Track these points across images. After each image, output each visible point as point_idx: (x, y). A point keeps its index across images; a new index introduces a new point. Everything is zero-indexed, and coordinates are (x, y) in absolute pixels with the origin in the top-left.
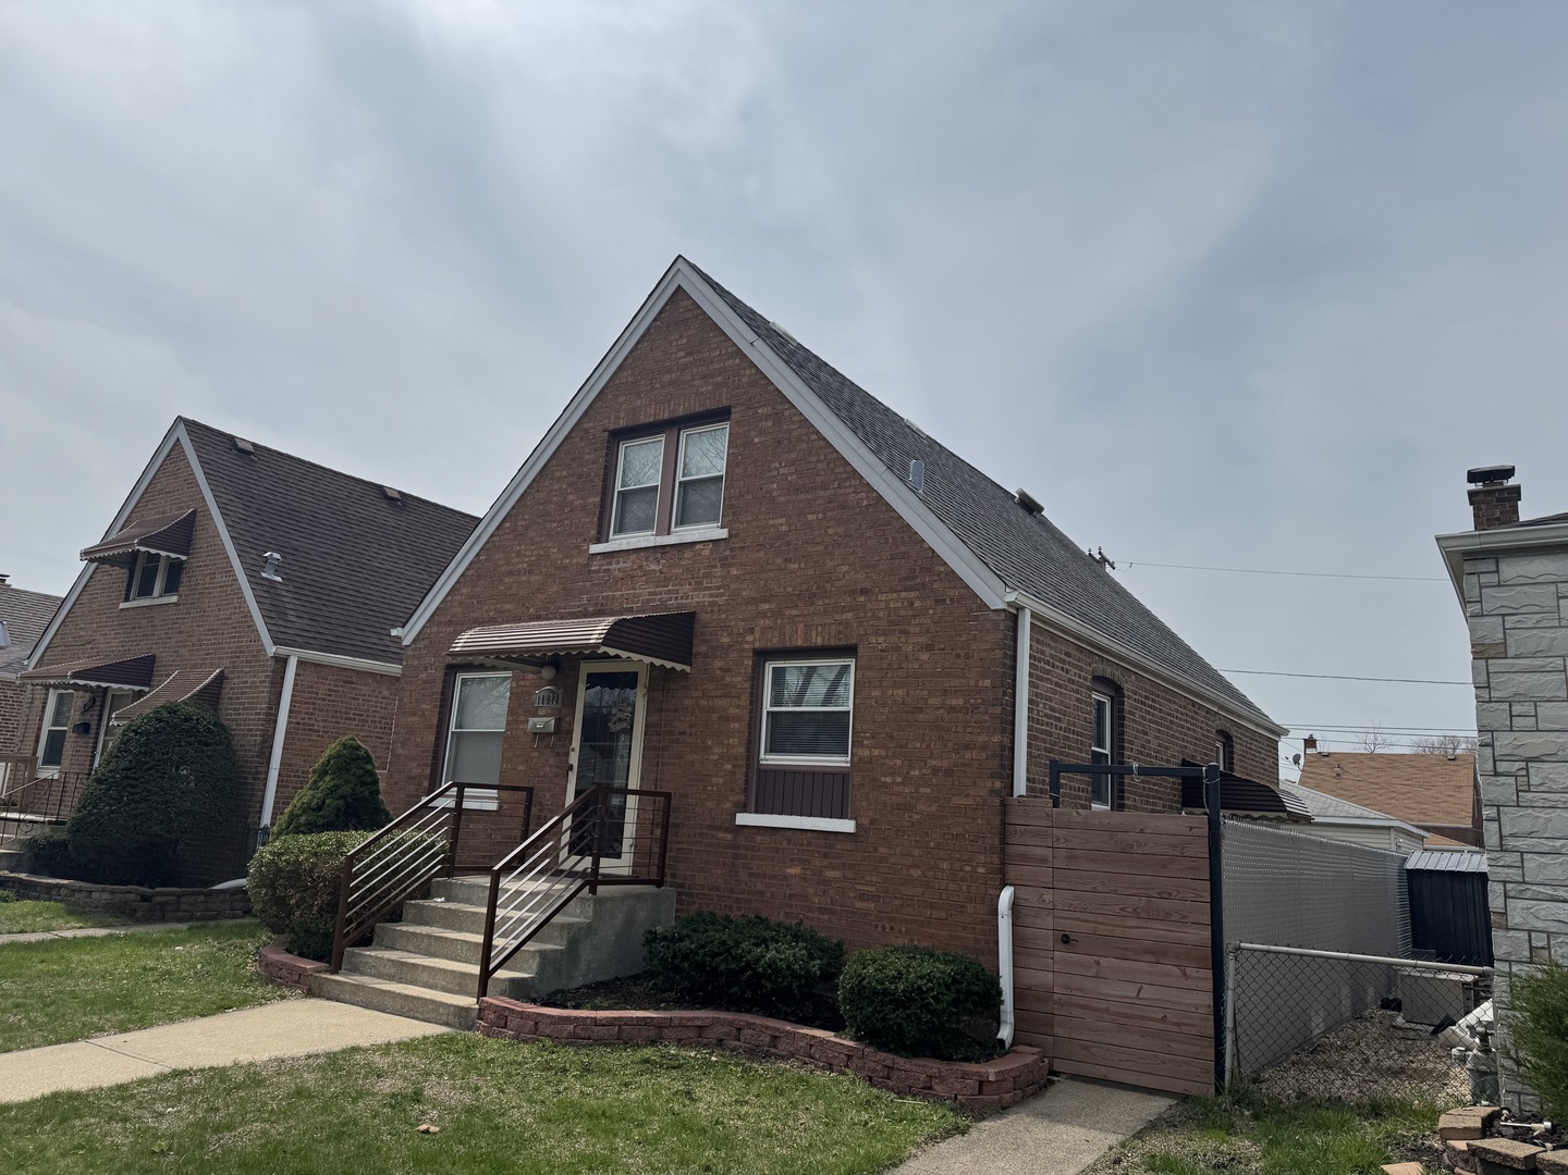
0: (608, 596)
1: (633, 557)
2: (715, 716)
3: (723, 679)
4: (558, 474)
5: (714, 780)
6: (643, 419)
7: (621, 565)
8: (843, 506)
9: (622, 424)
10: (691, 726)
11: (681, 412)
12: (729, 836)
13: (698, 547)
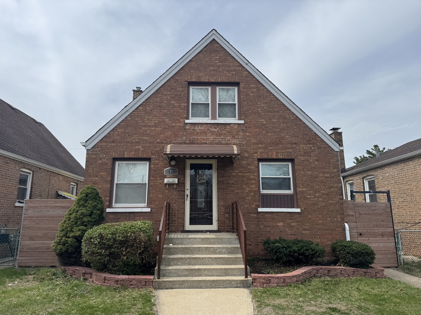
0: (195, 138)
1: (205, 126)
2: (245, 179)
3: (247, 167)
4: (165, 93)
5: (247, 198)
6: (203, 80)
7: (200, 128)
8: (285, 118)
9: (194, 80)
10: (236, 181)
11: (219, 80)
12: (255, 215)
13: (232, 125)
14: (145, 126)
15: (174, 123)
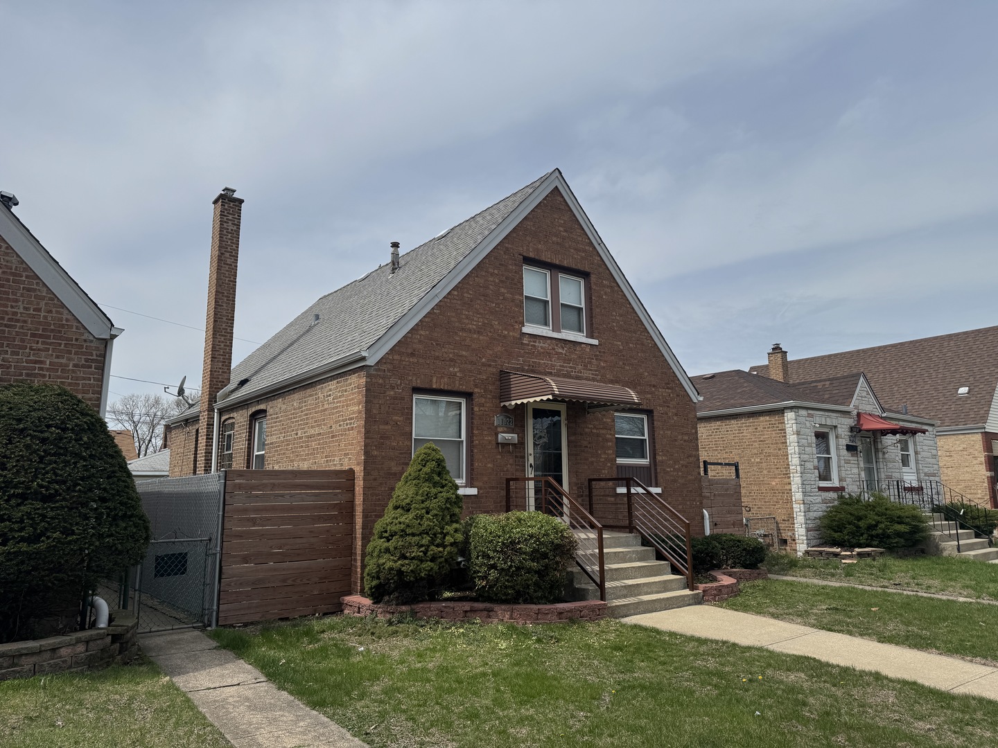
0: (536, 362)
1: (549, 341)
2: (601, 439)
5: (603, 471)
6: (543, 258)
7: (542, 345)
9: (531, 255)
10: (590, 443)
11: (565, 263)
12: (613, 499)
14: (463, 329)
15: (506, 329)
